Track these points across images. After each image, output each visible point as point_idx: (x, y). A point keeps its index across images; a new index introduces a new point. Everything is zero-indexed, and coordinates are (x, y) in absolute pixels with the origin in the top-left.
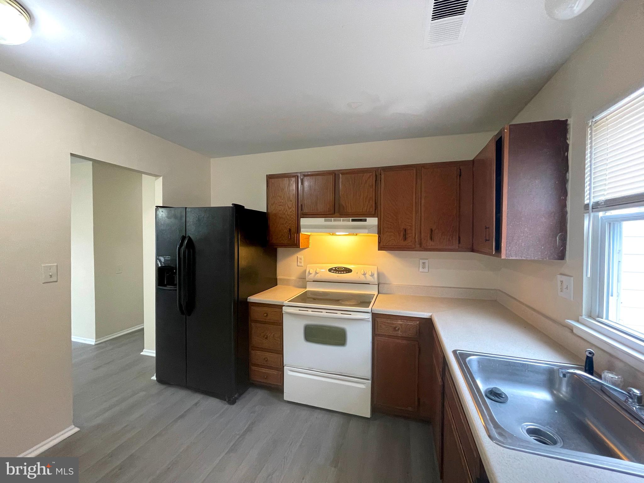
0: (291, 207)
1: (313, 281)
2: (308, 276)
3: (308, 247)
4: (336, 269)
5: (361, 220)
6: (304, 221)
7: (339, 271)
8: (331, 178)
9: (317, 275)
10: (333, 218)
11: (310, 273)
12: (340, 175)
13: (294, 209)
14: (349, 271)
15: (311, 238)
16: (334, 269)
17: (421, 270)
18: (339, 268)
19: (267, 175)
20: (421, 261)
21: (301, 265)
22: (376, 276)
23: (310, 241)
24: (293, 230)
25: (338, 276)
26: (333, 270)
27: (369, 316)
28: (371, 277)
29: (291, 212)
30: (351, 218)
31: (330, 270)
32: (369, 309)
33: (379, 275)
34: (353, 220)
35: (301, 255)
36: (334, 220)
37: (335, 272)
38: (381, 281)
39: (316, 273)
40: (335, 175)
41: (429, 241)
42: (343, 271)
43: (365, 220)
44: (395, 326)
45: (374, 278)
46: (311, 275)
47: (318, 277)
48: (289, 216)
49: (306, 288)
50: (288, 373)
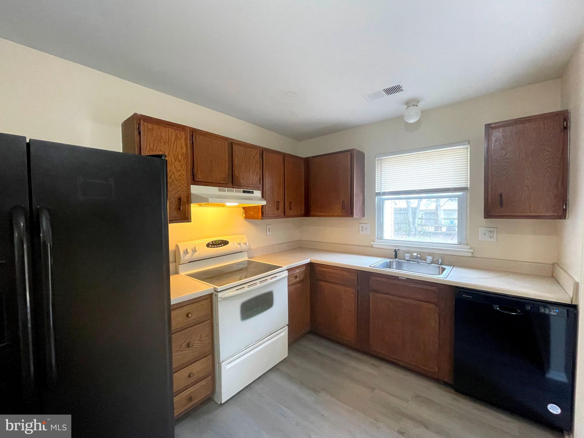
0: (180, 169)
1: (189, 262)
2: (184, 257)
4: (213, 243)
5: (249, 192)
6: (196, 189)
7: (217, 245)
9: (195, 253)
10: (226, 188)
11: (186, 253)
12: (233, 145)
13: (184, 172)
14: (225, 243)
16: (211, 243)
17: (268, 233)
18: (215, 241)
20: (268, 227)
24: (184, 199)
25: (218, 250)
26: (211, 245)
27: (287, 272)
28: (245, 245)
29: (179, 176)
30: (242, 190)
31: (208, 245)
34: (244, 192)
36: (228, 191)
37: (213, 246)
39: (194, 251)
41: (289, 210)
42: (221, 244)
43: (253, 193)
44: (295, 275)
45: (247, 245)
47: (195, 256)
48: (177, 180)
49: (178, 273)
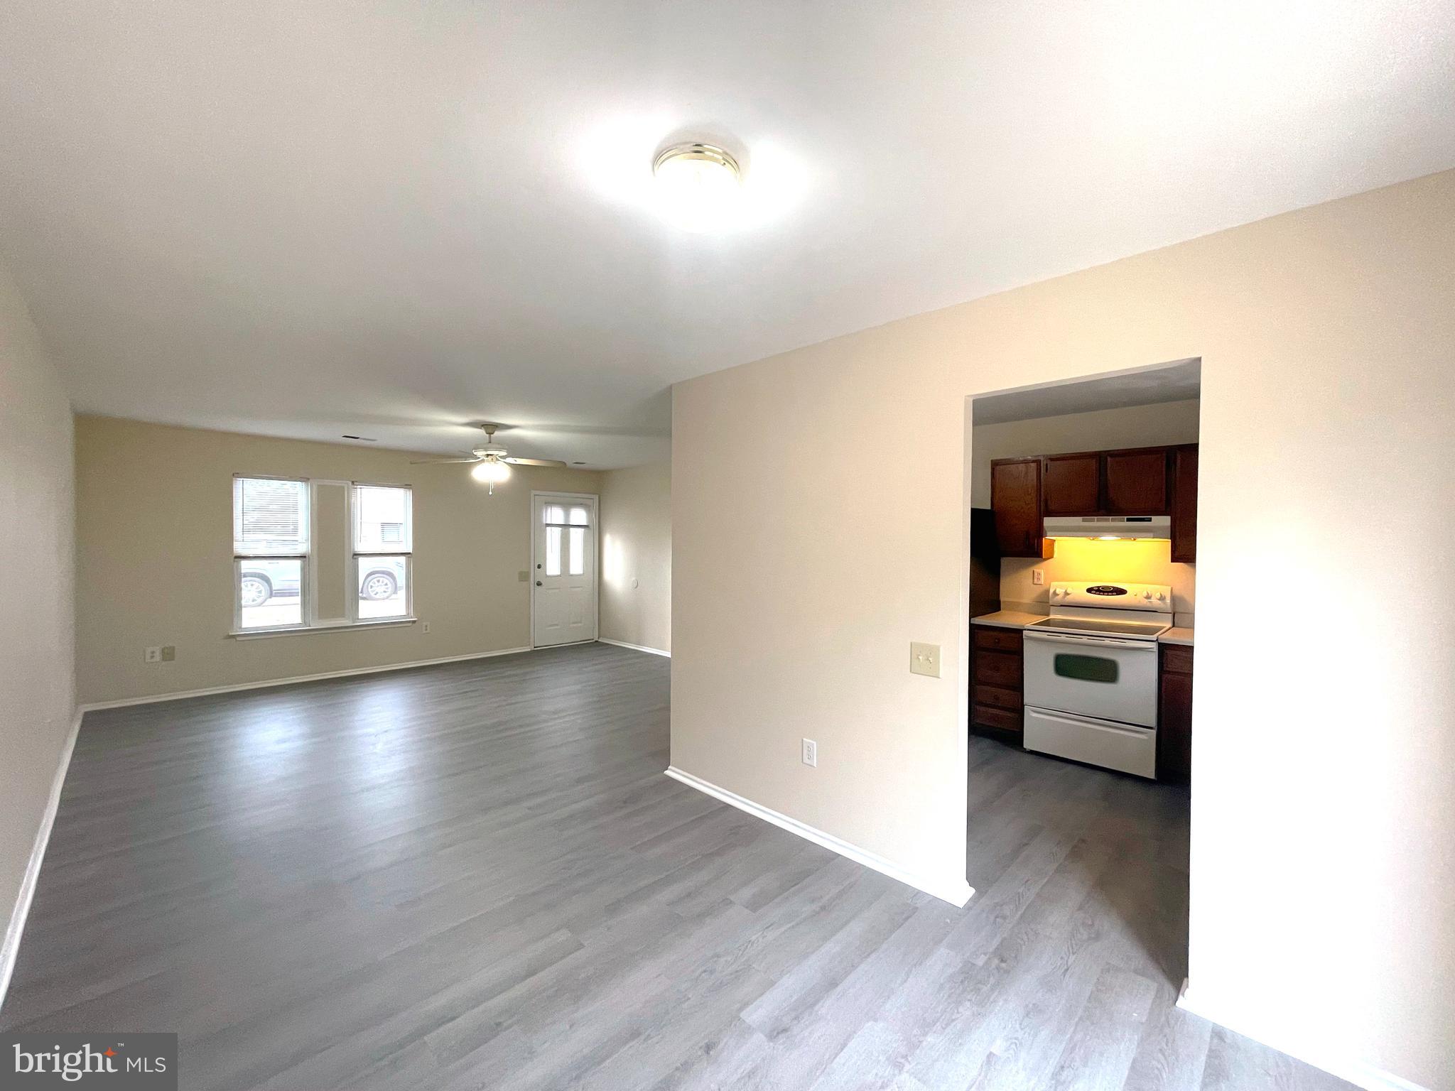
0: (1030, 502)
1: (1061, 606)
2: (1053, 598)
3: (1052, 557)
5: (1142, 520)
6: (1048, 522)
8: (1093, 464)
9: (1068, 597)
10: (1096, 517)
11: (1055, 594)
12: (1109, 459)
13: (1034, 505)
15: (1056, 544)
18: (1103, 587)
19: (992, 461)
21: (1039, 583)
22: (1168, 601)
23: (1056, 549)
24: (1032, 534)
27: (1154, 646)
28: (1160, 602)
29: (1029, 509)
30: (1126, 517)
32: (1154, 637)
33: (1173, 598)
34: (1129, 520)
35: (1042, 569)
36: (1113, 520)
38: (1179, 609)
39: (1066, 594)
40: (1100, 458)
43: (1150, 520)
45: (1165, 603)
46: (1057, 597)
47: (1069, 599)
48: (1024, 514)
49: (1048, 615)
50: (1030, 715)
